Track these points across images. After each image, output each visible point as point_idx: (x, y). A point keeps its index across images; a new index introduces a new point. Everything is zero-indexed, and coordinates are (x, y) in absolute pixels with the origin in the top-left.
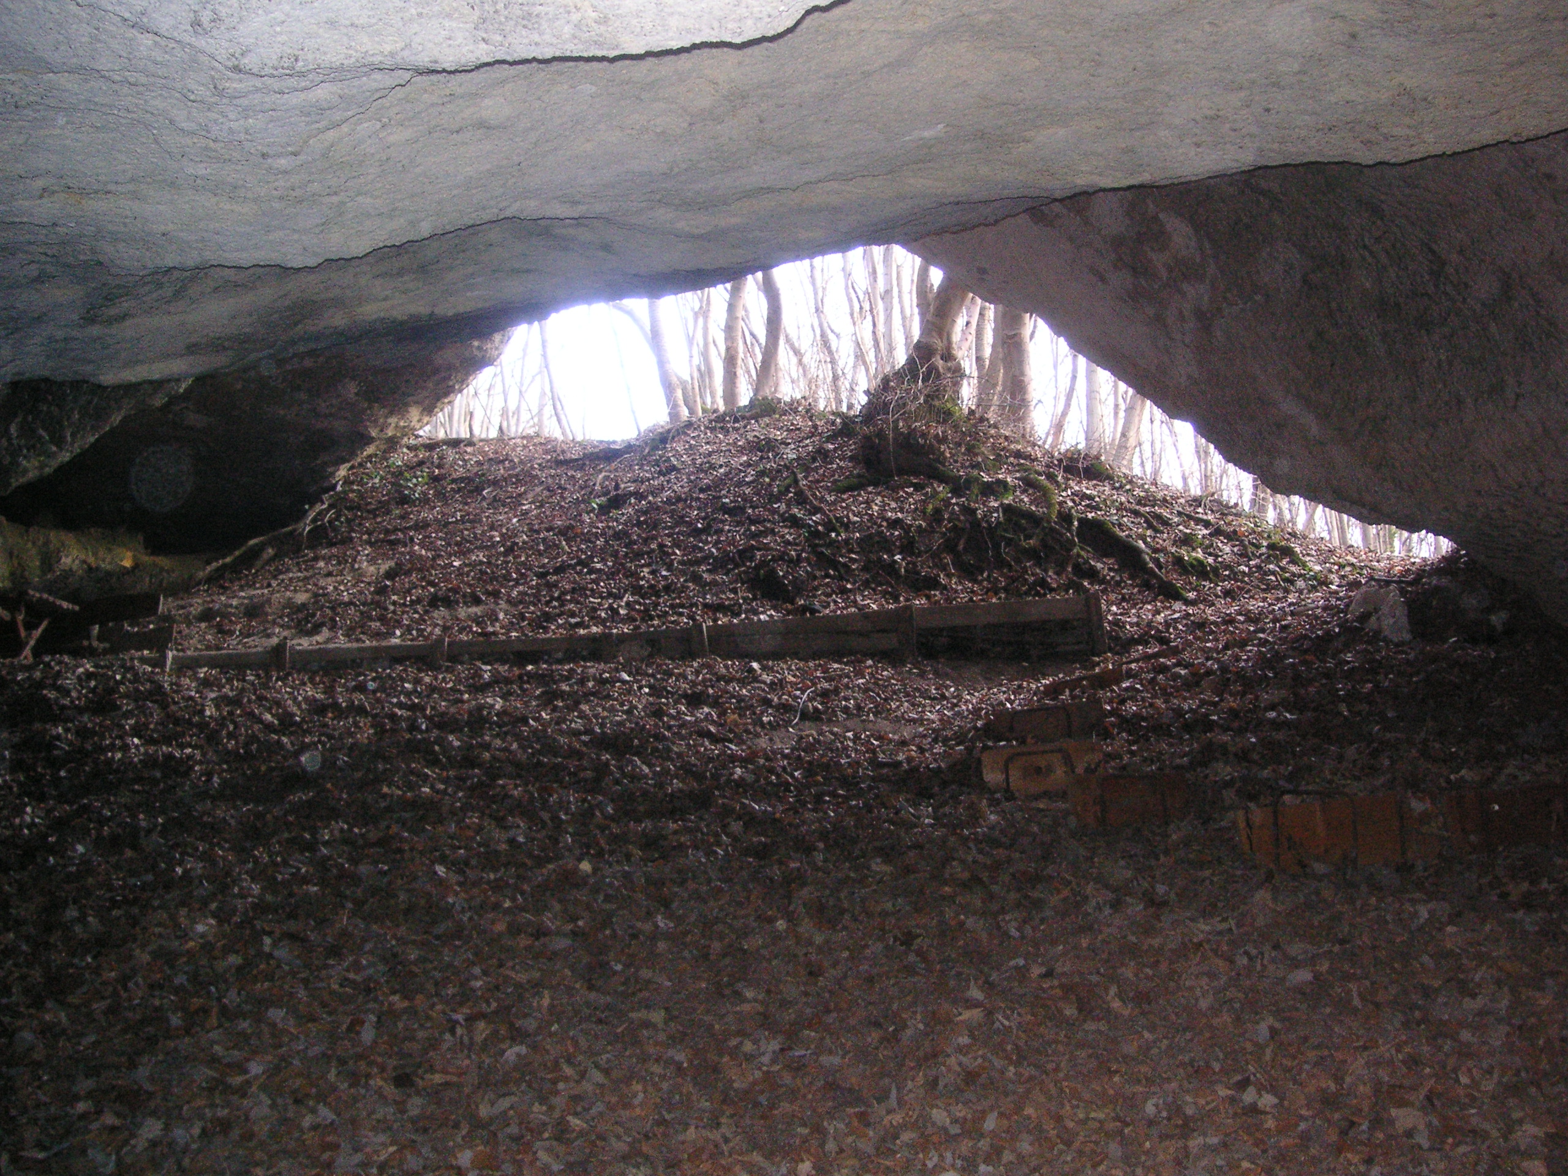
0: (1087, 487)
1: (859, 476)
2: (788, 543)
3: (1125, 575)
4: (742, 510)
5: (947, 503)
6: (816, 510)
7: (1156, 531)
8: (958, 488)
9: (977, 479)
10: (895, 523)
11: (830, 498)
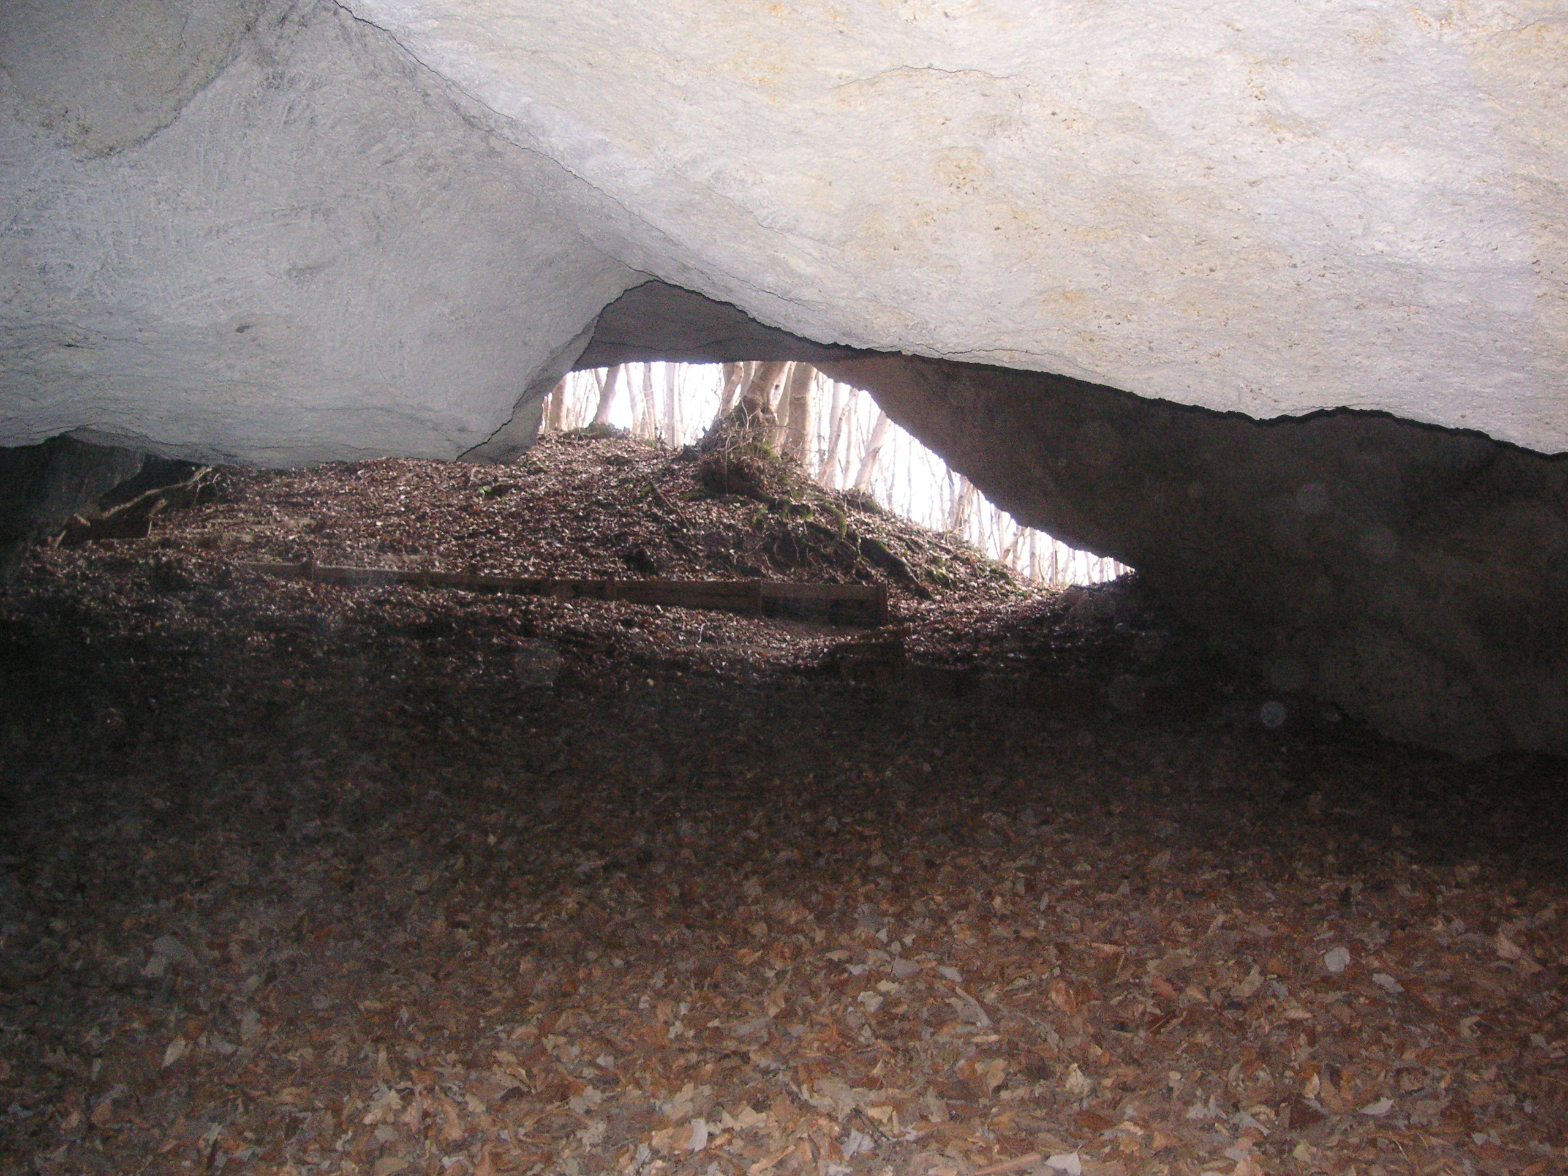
0: (863, 516)
1: (700, 491)
2: (651, 532)
3: (891, 581)
4: (612, 506)
5: (765, 516)
6: (670, 512)
7: (913, 552)
8: (774, 507)
9: (788, 502)
10: (729, 527)
11: (681, 504)
